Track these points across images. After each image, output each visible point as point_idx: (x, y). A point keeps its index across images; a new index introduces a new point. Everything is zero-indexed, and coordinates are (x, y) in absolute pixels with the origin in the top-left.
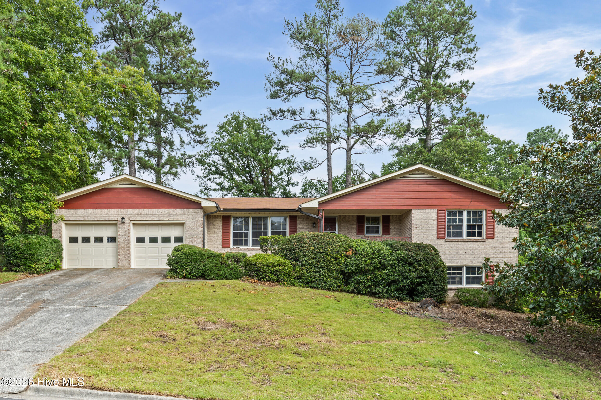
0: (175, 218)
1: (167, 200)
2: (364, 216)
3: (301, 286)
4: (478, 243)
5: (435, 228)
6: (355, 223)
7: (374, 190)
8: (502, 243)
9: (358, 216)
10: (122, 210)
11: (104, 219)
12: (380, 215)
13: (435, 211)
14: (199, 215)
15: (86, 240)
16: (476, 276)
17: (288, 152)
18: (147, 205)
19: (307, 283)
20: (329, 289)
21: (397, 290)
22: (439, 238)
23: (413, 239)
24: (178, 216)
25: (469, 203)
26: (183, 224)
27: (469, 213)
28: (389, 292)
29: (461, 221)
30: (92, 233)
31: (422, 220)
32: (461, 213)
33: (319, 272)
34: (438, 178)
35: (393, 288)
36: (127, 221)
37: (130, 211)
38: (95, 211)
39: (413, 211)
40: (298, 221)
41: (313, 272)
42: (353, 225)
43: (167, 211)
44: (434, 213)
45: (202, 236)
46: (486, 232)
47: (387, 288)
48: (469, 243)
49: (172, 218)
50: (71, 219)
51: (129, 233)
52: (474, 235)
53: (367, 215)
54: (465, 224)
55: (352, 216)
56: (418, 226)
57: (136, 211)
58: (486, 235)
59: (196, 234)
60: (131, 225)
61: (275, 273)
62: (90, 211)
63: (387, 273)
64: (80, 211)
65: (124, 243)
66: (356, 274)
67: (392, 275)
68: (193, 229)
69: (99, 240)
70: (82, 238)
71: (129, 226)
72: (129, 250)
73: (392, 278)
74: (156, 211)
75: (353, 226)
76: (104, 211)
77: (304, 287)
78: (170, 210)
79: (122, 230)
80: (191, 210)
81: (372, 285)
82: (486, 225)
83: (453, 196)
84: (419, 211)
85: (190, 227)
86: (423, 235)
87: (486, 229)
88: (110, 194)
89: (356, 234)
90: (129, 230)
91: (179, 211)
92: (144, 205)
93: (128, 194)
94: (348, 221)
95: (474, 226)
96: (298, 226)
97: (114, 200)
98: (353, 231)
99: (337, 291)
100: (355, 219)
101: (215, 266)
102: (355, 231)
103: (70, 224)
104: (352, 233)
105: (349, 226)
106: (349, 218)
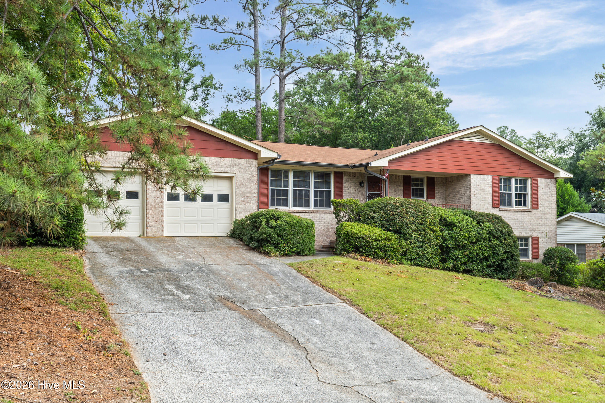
0: (223, 169)
1: (213, 145)
2: (410, 176)
4: (526, 213)
5: (490, 196)
6: (402, 185)
7: (437, 150)
8: (544, 214)
9: (404, 176)
12: (425, 177)
13: (490, 177)
14: (254, 168)
16: (524, 248)
17: (203, 70)
19: (412, 260)
22: (494, 207)
23: (472, 207)
24: (227, 167)
25: (517, 171)
27: (516, 180)
29: (510, 189)
31: (479, 187)
32: (510, 180)
33: (421, 247)
34: (493, 142)
39: (472, 176)
40: (345, 178)
42: (400, 186)
43: (213, 159)
44: (489, 179)
45: (256, 195)
46: (532, 202)
48: (518, 213)
49: (219, 169)
52: (520, 205)
53: (413, 175)
54: (514, 192)
55: (399, 176)
56: (475, 193)
58: (532, 205)
59: (250, 193)
61: (383, 248)
63: (480, 248)
65: (155, 201)
66: (453, 249)
68: (245, 186)
72: (162, 211)
75: (400, 188)
78: (218, 159)
80: (243, 161)
82: (532, 195)
83: (505, 163)
84: (477, 176)
85: (242, 183)
86: (480, 203)
87: (532, 198)
89: (402, 197)
91: (229, 161)
94: (395, 182)
95: (520, 195)
96: (344, 185)
98: (399, 193)
100: (402, 179)
102: (401, 193)
104: (399, 195)
105: (396, 188)
106: (396, 178)
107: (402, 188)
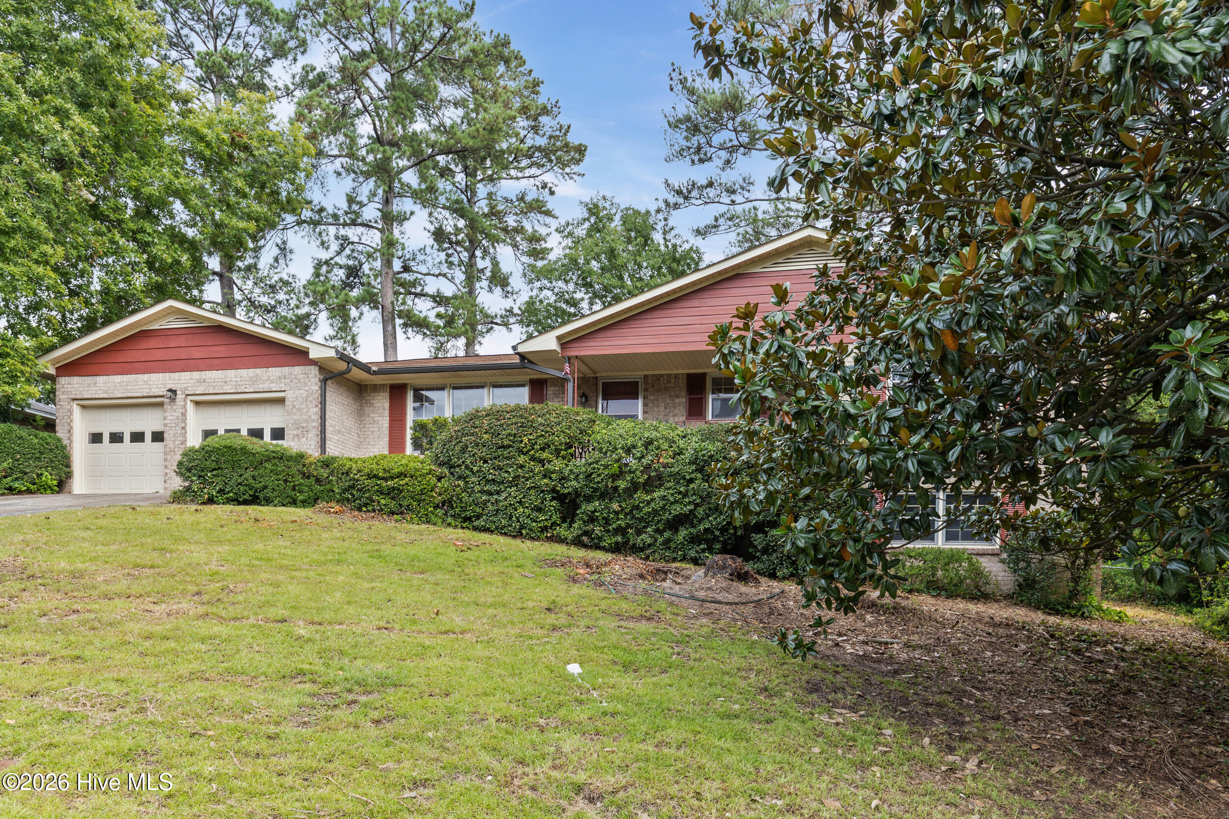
0: (266, 386)
1: (251, 349)
2: (704, 375)
3: (449, 525)
6: (684, 393)
7: (695, 303)
9: (688, 375)
10: (172, 375)
11: (140, 395)
14: (313, 380)
15: (116, 438)
18: (215, 362)
19: (468, 519)
20: (518, 535)
21: (694, 540)
24: (272, 382)
26: (281, 401)
28: (672, 545)
30: (127, 423)
35: (683, 533)
36: (180, 396)
37: (186, 376)
38: (126, 378)
40: (550, 391)
41: (482, 492)
42: (678, 397)
43: (251, 372)
45: (316, 424)
47: (667, 534)
49: (261, 387)
50: (86, 396)
51: (184, 421)
53: (712, 372)
55: (676, 376)
57: (196, 375)
59: (307, 421)
60: (190, 407)
61: (393, 493)
62: (118, 378)
63: (663, 498)
64: (101, 379)
65: (174, 441)
66: (589, 499)
67: (676, 502)
68: (299, 410)
69: (137, 437)
70: (111, 434)
71: (185, 406)
73: (677, 510)
74: (231, 373)
75: (677, 400)
76: (140, 377)
77: (456, 527)
78: (258, 371)
79: (171, 414)
80: (297, 369)
81: (628, 526)
85: (294, 406)
88: (152, 343)
89: (684, 418)
90: (184, 415)
91: (275, 372)
92: (209, 361)
93: (182, 341)
94: (666, 389)
97: (158, 355)
98: (677, 411)
99: (538, 539)
100: (683, 382)
101: (286, 481)
102: (681, 410)
103: (89, 406)
104: (675, 416)
105: (668, 401)
106: (669, 382)
107: (684, 400)
